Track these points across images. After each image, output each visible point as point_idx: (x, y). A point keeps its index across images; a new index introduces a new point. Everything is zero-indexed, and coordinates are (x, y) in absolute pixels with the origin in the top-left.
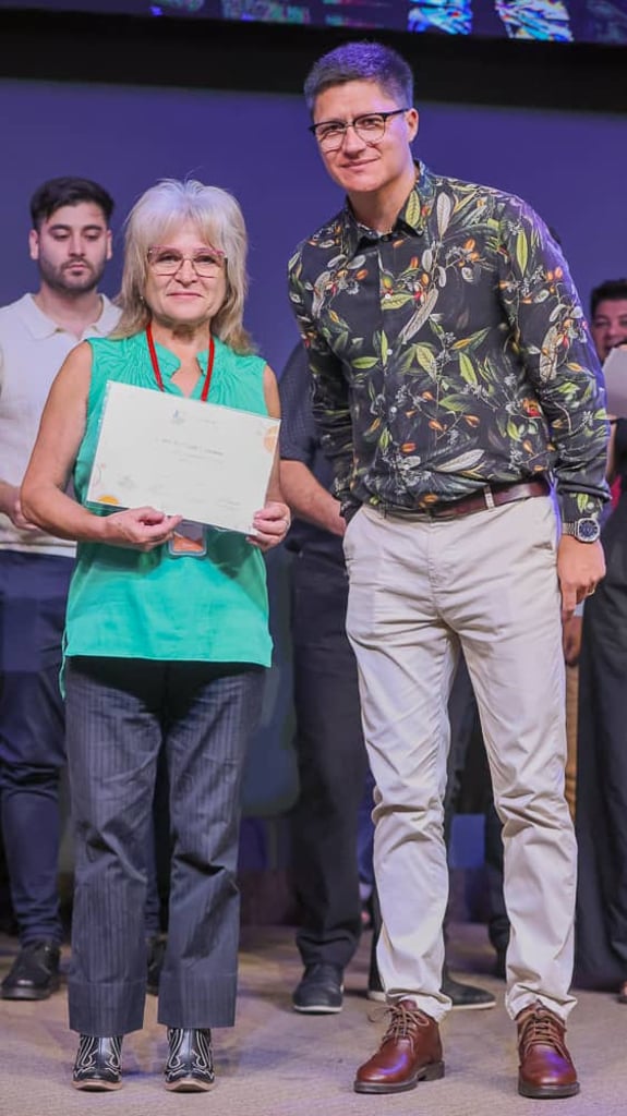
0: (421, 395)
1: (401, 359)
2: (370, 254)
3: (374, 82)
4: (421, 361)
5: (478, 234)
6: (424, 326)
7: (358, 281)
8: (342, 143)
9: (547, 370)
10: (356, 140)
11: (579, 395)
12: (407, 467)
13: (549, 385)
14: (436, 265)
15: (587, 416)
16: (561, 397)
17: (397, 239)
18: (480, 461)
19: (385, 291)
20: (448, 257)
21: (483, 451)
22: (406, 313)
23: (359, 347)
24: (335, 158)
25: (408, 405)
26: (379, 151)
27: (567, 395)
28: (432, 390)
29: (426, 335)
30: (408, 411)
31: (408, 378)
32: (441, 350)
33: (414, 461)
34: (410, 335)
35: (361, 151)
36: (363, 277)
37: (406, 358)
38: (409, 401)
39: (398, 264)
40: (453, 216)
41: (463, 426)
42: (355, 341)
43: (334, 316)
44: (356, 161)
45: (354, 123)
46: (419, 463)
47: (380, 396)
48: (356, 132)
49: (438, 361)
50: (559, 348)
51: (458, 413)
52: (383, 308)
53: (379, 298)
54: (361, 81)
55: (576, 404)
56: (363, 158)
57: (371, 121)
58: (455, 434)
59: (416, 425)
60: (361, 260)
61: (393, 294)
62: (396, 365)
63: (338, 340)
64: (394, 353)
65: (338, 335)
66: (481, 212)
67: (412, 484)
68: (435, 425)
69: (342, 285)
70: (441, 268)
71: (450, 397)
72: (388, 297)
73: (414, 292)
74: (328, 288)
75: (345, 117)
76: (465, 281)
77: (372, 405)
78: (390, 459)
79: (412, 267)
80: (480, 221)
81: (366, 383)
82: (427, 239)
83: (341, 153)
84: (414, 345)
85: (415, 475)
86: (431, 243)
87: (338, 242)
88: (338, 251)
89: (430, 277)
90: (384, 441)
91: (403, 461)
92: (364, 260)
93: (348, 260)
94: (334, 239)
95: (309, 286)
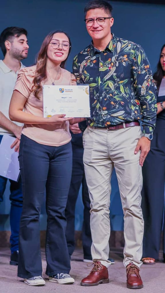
0: (109, 94)
1: (104, 84)
2: (97, 56)
3: (103, 9)
4: (110, 85)
5: (128, 54)
6: (111, 76)
7: (93, 63)
8: (93, 25)
9: (143, 92)
10: (97, 24)
11: (151, 100)
12: (103, 114)
13: (143, 96)
14: (116, 61)
15: (153, 105)
16: (146, 100)
17: (105, 53)
18: (124, 114)
19: (101, 66)
20: (119, 59)
21: (124, 112)
22: (106, 72)
24: (90, 28)
25: (105, 97)
26: (102, 27)
27: (148, 99)
28: (112, 93)
29: (111, 79)
31: (106, 90)
32: (115, 83)
34: (107, 78)
35: (98, 27)
36: (95, 62)
37: (105, 84)
38: (106, 96)
39: (105, 59)
40: (121, 49)
41: (120, 104)
42: (91, 79)
43: (85, 72)
44: (96, 30)
45: (96, 19)
46: (107, 113)
47: (97, 94)
48: (97, 22)
49: (115, 86)
50: (147, 86)
51: (119, 100)
52: (100, 71)
53: (98, 68)
54: (99, 9)
55: (150, 102)
56: (98, 29)
57: (101, 20)
58: (117, 106)
59: (107, 102)
60: (94, 58)
61: (103, 67)
62: (102, 86)
63: (86, 78)
64: (102, 82)
65: (87, 77)
66: (129, 48)
67: (104, 118)
68: (112, 103)
69: (89, 64)
71: (117, 96)
72: (101, 68)
73: (109, 67)
74: (85, 65)
75: (94, 18)
76: (123, 66)
77: (95, 97)
78: (99, 111)
79: (109, 61)
80: (129, 50)
81: (93, 90)
82: (114, 54)
83: (92, 27)
84: (108, 81)
85: (105, 116)
86: (115, 55)
87: (88, 53)
88: (88, 55)
89: (114, 64)
90: (98, 106)
91: (103, 112)
92: (95, 58)
93: (91, 57)
94: (87, 52)
95: (79, 64)
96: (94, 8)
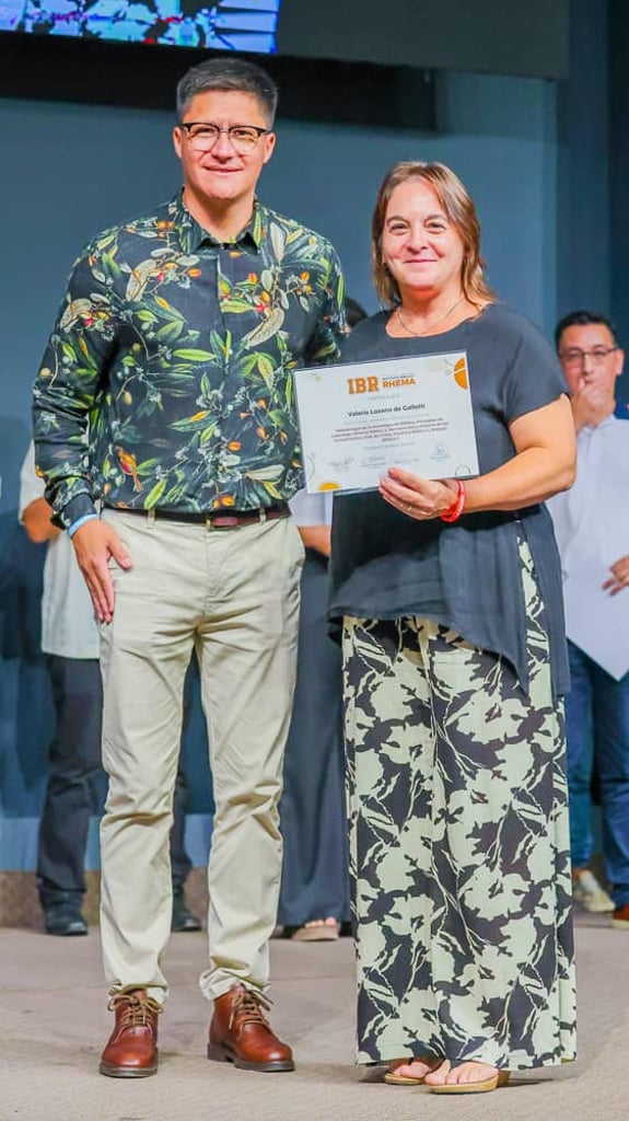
0: (257, 400)
1: (242, 361)
2: (204, 257)
3: (252, 97)
4: (262, 370)
5: (312, 270)
6: (271, 339)
7: (191, 278)
8: (214, 146)
10: (228, 146)
12: (225, 464)
14: (276, 287)
17: (232, 250)
18: (279, 476)
19: (223, 295)
20: (288, 282)
21: (284, 468)
22: (250, 322)
23: (194, 339)
24: (200, 158)
25: (244, 407)
26: (244, 161)
28: (267, 399)
29: (270, 347)
30: (243, 412)
31: (248, 382)
32: (279, 365)
33: (233, 460)
34: (255, 343)
35: (229, 158)
36: (195, 275)
37: (247, 363)
38: (246, 403)
39: (238, 272)
40: (287, 247)
41: (278, 440)
42: (191, 332)
43: (161, 301)
44: (223, 166)
45: (230, 130)
47: (215, 392)
48: (229, 139)
49: (276, 375)
51: (278, 427)
52: (223, 311)
53: (216, 301)
56: (229, 165)
57: (242, 133)
58: (271, 445)
59: (245, 428)
60: (195, 259)
61: (230, 300)
62: (235, 367)
64: (234, 354)
66: (314, 250)
68: (261, 432)
69: (171, 276)
70: (282, 291)
71: (277, 411)
72: (226, 301)
73: (254, 304)
74: (152, 275)
75: (222, 124)
76: (303, 310)
77: (201, 397)
78: (208, 452)
79: (251, 280)
80: (314, 258)
81: (198, 374)
82: (266, 261)
83: (209, 154)
84: (257, 354)
85: (228, 474)
86: (270, 266)
87: (161, 235)
88: (163, 245)
89: (271, 296)
90: (207, 434)
91: (226, 457)
92: (198, 260)
93: (177, 254)
94: (158, 231)
95: (126, 268)
96: (225, 88)
